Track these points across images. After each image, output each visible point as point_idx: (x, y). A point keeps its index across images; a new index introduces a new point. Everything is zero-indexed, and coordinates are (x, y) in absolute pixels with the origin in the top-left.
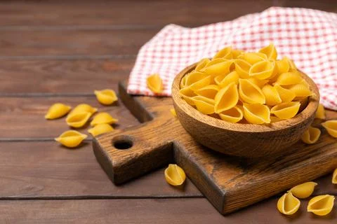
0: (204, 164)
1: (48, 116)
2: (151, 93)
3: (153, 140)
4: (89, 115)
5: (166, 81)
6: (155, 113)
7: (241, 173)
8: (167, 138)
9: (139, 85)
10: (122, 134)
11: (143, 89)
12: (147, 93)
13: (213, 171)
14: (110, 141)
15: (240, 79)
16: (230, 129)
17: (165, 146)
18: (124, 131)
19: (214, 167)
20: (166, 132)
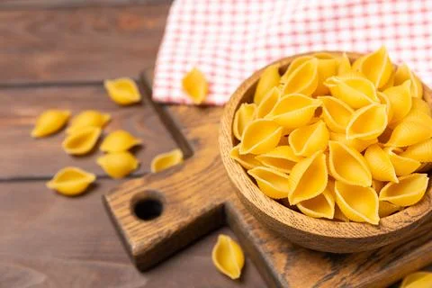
0: (272, 253)
1: (36, 132)
2: (189, 100)
3: (194, 200)
4: (97, 133)
5: (213, 74)
6: (196, 141)
7: (329, 272)
8: (215, 197)
9: (170, 87)
10: (146, 188)
11: (177, 94)
12: (184, 100)
13: (286, 269)
14: (128, 205)
15: (330, 142)
16: (314, 232)
17: (211, 211)
18: (149, 181)
19: (288, 260)
20: (213, 182)
